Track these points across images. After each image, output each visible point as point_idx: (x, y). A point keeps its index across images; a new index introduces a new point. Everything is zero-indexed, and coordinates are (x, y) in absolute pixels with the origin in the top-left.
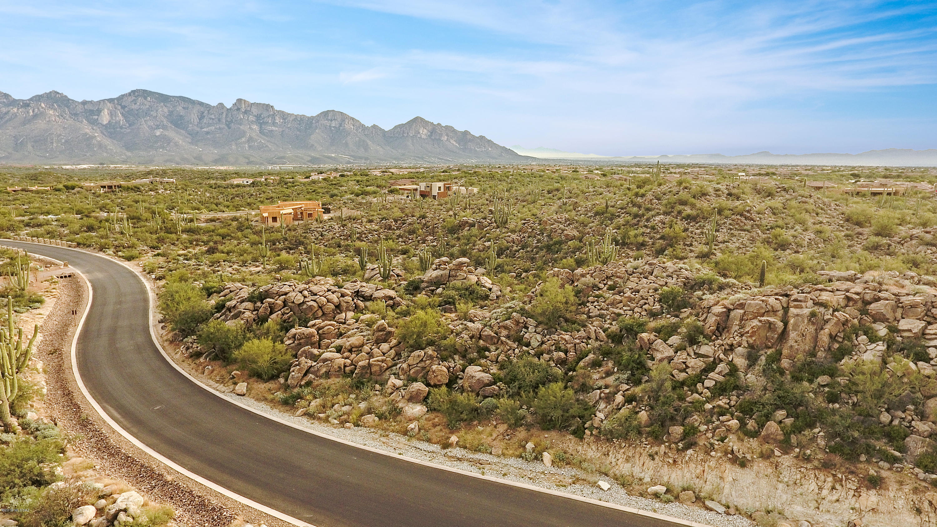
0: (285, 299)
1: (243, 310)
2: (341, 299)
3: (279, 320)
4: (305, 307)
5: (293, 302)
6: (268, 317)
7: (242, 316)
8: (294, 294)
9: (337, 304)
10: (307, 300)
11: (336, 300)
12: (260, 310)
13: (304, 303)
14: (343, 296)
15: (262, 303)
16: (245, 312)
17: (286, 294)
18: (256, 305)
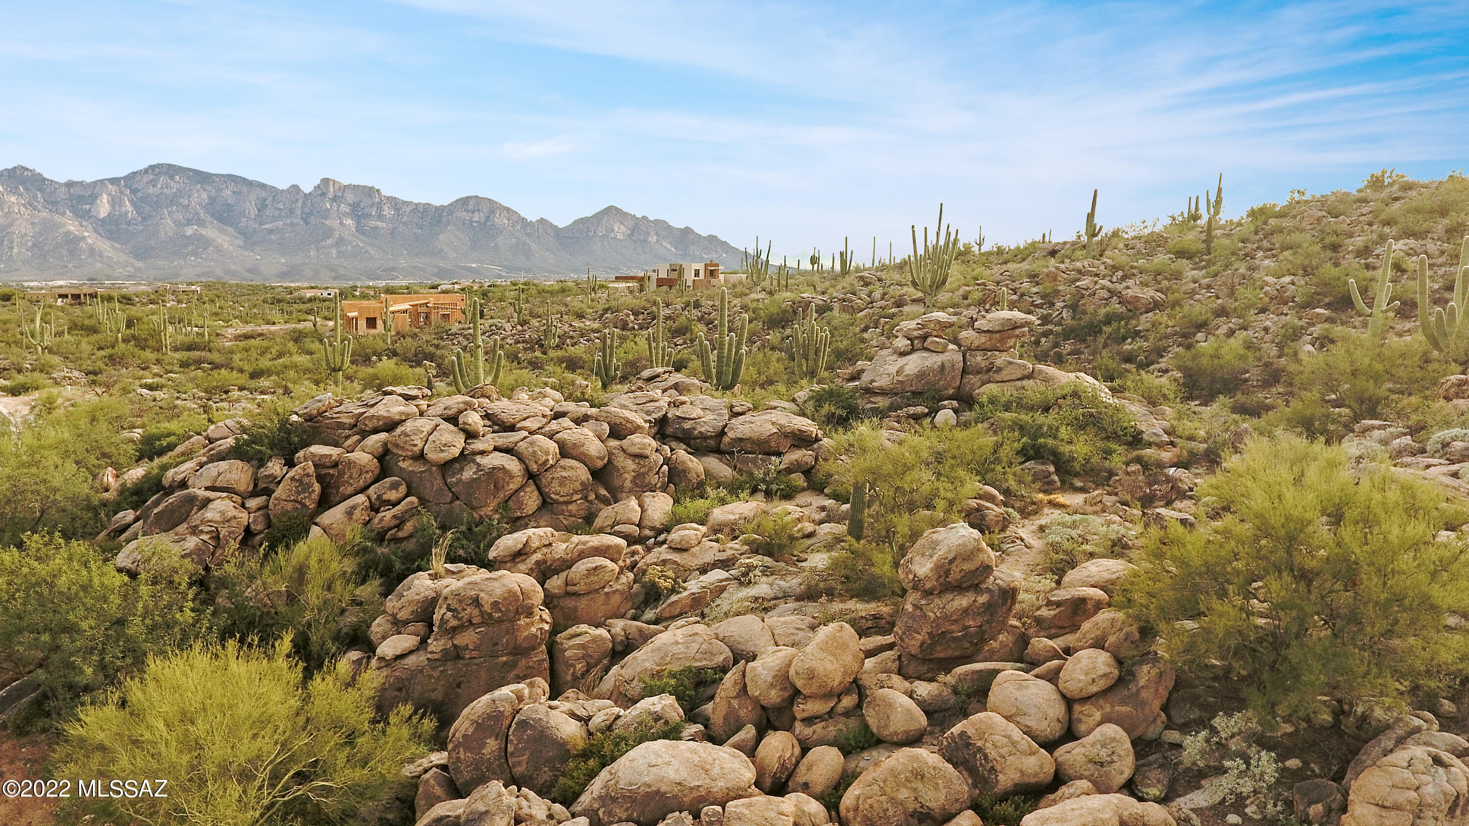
0: (385, 444)
1: (202, 493)
2: (613, 443)
3: (354, 533)
4: (468, 473)
5: (421, 457)
6: (312, 519)
7: (196, 518)
8: (424, 424)
9: (600, 464)
10: (478, 445)
11: (595, 448)
12: (280, 492)
13: (464, 457)
14: (618, 431)
15: (290, 464)
16: (208, 501)
17: (391, 426)
18: (263, 472)
